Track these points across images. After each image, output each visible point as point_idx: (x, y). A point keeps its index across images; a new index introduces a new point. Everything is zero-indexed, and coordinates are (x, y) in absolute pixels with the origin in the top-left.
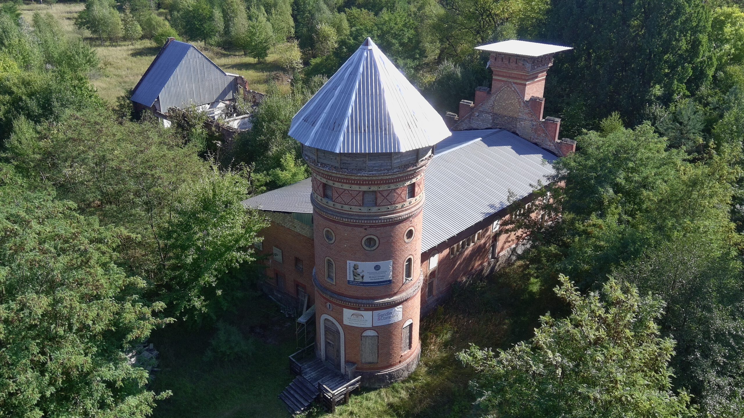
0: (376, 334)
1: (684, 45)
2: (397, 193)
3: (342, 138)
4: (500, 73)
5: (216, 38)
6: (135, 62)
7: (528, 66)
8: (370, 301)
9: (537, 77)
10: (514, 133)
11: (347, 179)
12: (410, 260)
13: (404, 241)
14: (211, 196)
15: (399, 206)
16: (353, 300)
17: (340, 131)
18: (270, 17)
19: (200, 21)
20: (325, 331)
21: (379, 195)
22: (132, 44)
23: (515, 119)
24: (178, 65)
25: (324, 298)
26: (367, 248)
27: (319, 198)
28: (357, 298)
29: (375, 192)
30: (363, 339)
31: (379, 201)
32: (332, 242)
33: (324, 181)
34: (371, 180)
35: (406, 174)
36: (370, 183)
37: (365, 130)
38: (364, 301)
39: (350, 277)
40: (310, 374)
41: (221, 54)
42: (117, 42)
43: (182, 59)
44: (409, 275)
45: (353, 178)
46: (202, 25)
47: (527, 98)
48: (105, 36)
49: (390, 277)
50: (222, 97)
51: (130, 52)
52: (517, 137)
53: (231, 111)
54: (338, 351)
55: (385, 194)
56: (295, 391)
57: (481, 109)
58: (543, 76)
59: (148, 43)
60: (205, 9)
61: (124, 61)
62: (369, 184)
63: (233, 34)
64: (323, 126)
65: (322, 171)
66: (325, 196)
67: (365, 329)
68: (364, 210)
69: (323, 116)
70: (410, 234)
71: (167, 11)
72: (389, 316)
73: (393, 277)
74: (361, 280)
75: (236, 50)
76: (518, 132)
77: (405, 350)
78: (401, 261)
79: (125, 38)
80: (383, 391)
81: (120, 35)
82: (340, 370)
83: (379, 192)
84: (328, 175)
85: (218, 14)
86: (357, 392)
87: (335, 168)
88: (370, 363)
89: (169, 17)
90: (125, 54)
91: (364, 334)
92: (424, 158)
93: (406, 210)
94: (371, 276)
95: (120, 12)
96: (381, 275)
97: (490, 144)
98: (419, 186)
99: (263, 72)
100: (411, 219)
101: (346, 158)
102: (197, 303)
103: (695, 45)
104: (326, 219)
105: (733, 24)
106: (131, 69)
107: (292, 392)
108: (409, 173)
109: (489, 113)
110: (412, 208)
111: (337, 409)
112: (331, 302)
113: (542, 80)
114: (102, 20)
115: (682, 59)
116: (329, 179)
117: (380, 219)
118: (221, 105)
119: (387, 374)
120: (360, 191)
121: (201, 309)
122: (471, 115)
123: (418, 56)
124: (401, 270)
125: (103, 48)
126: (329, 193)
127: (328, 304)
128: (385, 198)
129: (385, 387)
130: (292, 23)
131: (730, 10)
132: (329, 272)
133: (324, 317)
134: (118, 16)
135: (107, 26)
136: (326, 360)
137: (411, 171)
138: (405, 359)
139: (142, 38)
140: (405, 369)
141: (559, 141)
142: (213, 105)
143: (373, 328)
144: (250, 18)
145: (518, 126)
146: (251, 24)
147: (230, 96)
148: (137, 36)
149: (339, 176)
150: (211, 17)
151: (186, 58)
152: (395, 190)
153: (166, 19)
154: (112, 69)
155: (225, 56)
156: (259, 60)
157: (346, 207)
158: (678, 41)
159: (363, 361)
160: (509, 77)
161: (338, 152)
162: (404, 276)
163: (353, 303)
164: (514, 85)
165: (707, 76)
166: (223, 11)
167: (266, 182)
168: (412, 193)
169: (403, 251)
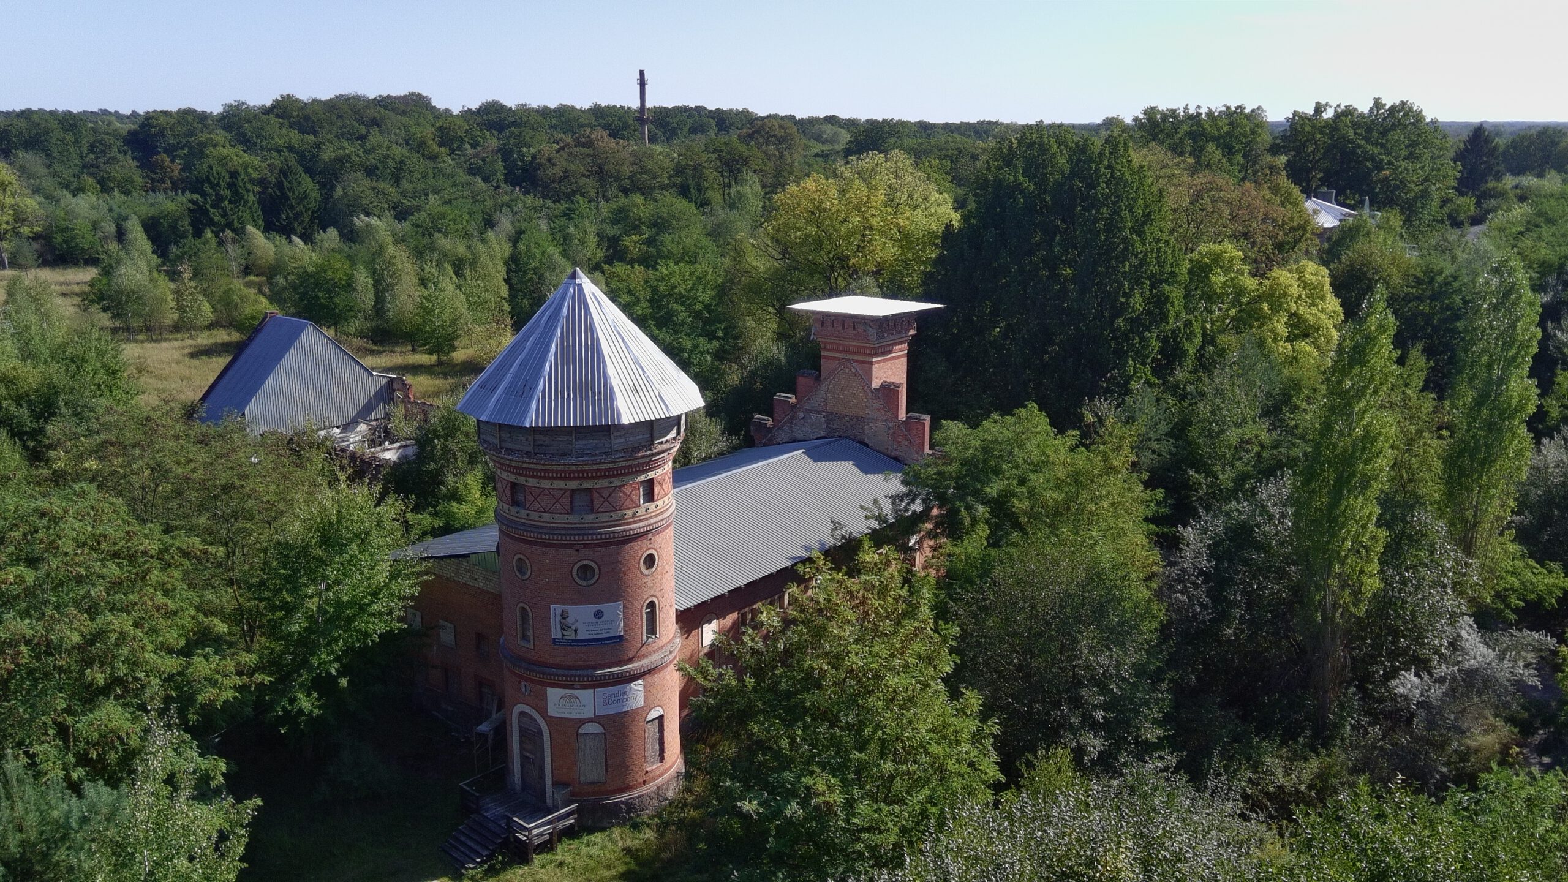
0: (602, 730)
1: (1138, 302)
2: (624, 493)
3: (534, 406)
4: (831, 346)
5: (357, 323)
6: (196, 367)
7: (872, 332)
8: (589, 672)
9: (890, 352)
10: (862, 443)
11: (546, 471)
12: (652, 605)
13: (642, 573)
14: (334, 519)
15: (629, 513)
16: (561, 672)
17: (531, 397)
18: (462, 282)
19: (329, 291)
20: (520, 737)
21: (596, 495)
22: (191, 337)
23: (859, 420)
24: (283, 356)
25: (516, 674)
26: (581, 582)
27: (506, 507)
28: (569, 668)
29: (589, 490)
30: (581, 739)
31: (596, 504)
32: (527, 576)
33: (512, 478)
34: (582, 471)
35: (636, 462)
36: (582, 476)
37: (569, 395)
38: (579, 672)
39: (556, 633)
40: (493, 810)
41: (366, 349)
42: (161, 334)
43: (290, 347)
44: (652, 630)
45: (554, 468)
46: (331, 298)
47: (876, 384)
48: (135, 324)
49: (620, 631)
50: (364, 414)
51: (187, 351)
52: (866, 449)
53: (380, 437)
54: (542, 768)
55: (606, 493)
56: (468, 836)
57: (807, 406)
58: (902, 350)
59: (223, 336)
60: (338, 270)
61: (174, 365)
62: (578, 478)
63: (390, 314)
64: (507, 392)
65: (508, 462)
66: (515, 502)
67: (582, 722)
68: (574, 519)
69: (509, 377)
70: (650, 561)
71: (264, 278)
72: (621, 698)
73: (625, 631)
74: (573, 637)
75: (397, 344)
76: (866, 441)
77: (653, 763)
78: (637, 605)
79: (177, 328)
80: (616, 832)
81: (168, 322)
82: (545, 801)
83: (596, 490)
84: (516, 468)
85: (363, 278)
86: (571, 833)
87: (526, 453)
88: (593, 783)
89: (266, 290)
90: (176, 355)
91: (581, 731)
92: (664, 440)
93: (641, 521)
94: (590, 628)
95: (172, 280)
96: (606, 627)
97: (816, 459)
98: (661, 485)
99: (446, 379)
100: (650, 536)
101: (542, 438)
102: (305, 703)
103: (1159, 302)
104: (516, 539)
105: (1227, 270)
106: (189, 378)
107: (463, 839)
108: (641, 461)
109: (819, 413)
110: (650, 518)
111: (537, 859)
112: (527, 680)
113: (902, 356)
114: (134, 293)
115: (1138, 325)
116: (520, 474)
117: (600, 534)
118: (363, 427)
119: (622, 802)
120: (566, 490)
121: (311, 711)
122: (792, 418)
123: (720, 334)
124: (638, 620)
125: (133, 345)
126: (521, 498)
127: (524, 683)
128: (606, 500)
129: (618, 824)
130: (504, 291)
131: (1217, 248)
132: (524, 630)
133: (520, 708)
134: (165, 287)
135: (144, 304)
136: (523, 789)
137: (643, 457)
138: (654, 779)
139: (211, 326)
140: (653, 795)
141: (931, 452)
142: (347, 427)
143: (596, 719)
144: (423, 282)
145: (867, 431)
146: (426, 294)
147: (379, 412)
148: (203, 321)
149: (533, 466)
150: (349, 285)
151: (297, 344)
152: (620, 487)
153: (260, 292)
154: (150, 380)
155: (372, 352)
156: (439, 358)
157: (547, 517)
158: (1128, 296)
159: (582, 779)
160: (846, 352)
161: (527, 425)
162: (645, 631)
163: (562, 676)
164: (854, 365)
165: (1185, 353)
166: (374, 273)
167: (433, 527)
168: (650, 497)
169: (640, 588)
